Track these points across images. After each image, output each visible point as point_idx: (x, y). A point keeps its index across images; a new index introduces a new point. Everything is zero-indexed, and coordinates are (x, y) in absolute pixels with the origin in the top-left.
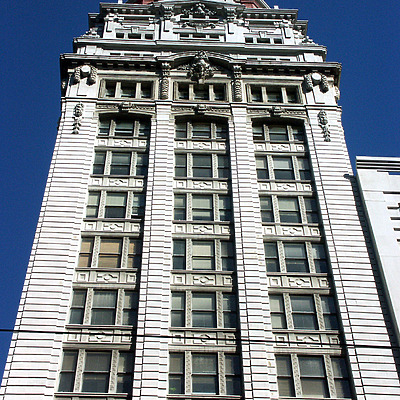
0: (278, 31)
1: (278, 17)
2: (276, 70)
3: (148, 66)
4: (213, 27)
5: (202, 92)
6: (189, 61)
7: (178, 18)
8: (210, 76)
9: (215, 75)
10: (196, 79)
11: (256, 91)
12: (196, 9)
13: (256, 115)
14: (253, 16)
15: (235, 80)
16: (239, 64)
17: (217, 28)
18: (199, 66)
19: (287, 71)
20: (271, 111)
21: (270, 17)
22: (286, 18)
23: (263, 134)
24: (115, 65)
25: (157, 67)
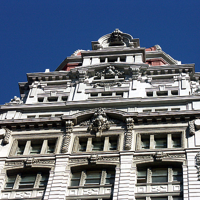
0: (176, 84)
1: (177, 72)
2: (164, 120)
3: (54, 125)
4: (119, 85)
5: (99, 143)
6: (90, 117)
7: (91, 80)
8: (107, 129)
9: (111, 128)
10: (94, 132)
11: (145, 139)
12: (107, 71)
13: (141, 161)
14: (155, 73)
15: (127, 130)
16: (131, 117)
17: (123, 85)
18: (97, 121)
19: (174, 119)
20: (154, 157)
21: (170, 72)
22: (184, 72)
23: (146, 177)
24: (27, 126)
25: (62, 125)
